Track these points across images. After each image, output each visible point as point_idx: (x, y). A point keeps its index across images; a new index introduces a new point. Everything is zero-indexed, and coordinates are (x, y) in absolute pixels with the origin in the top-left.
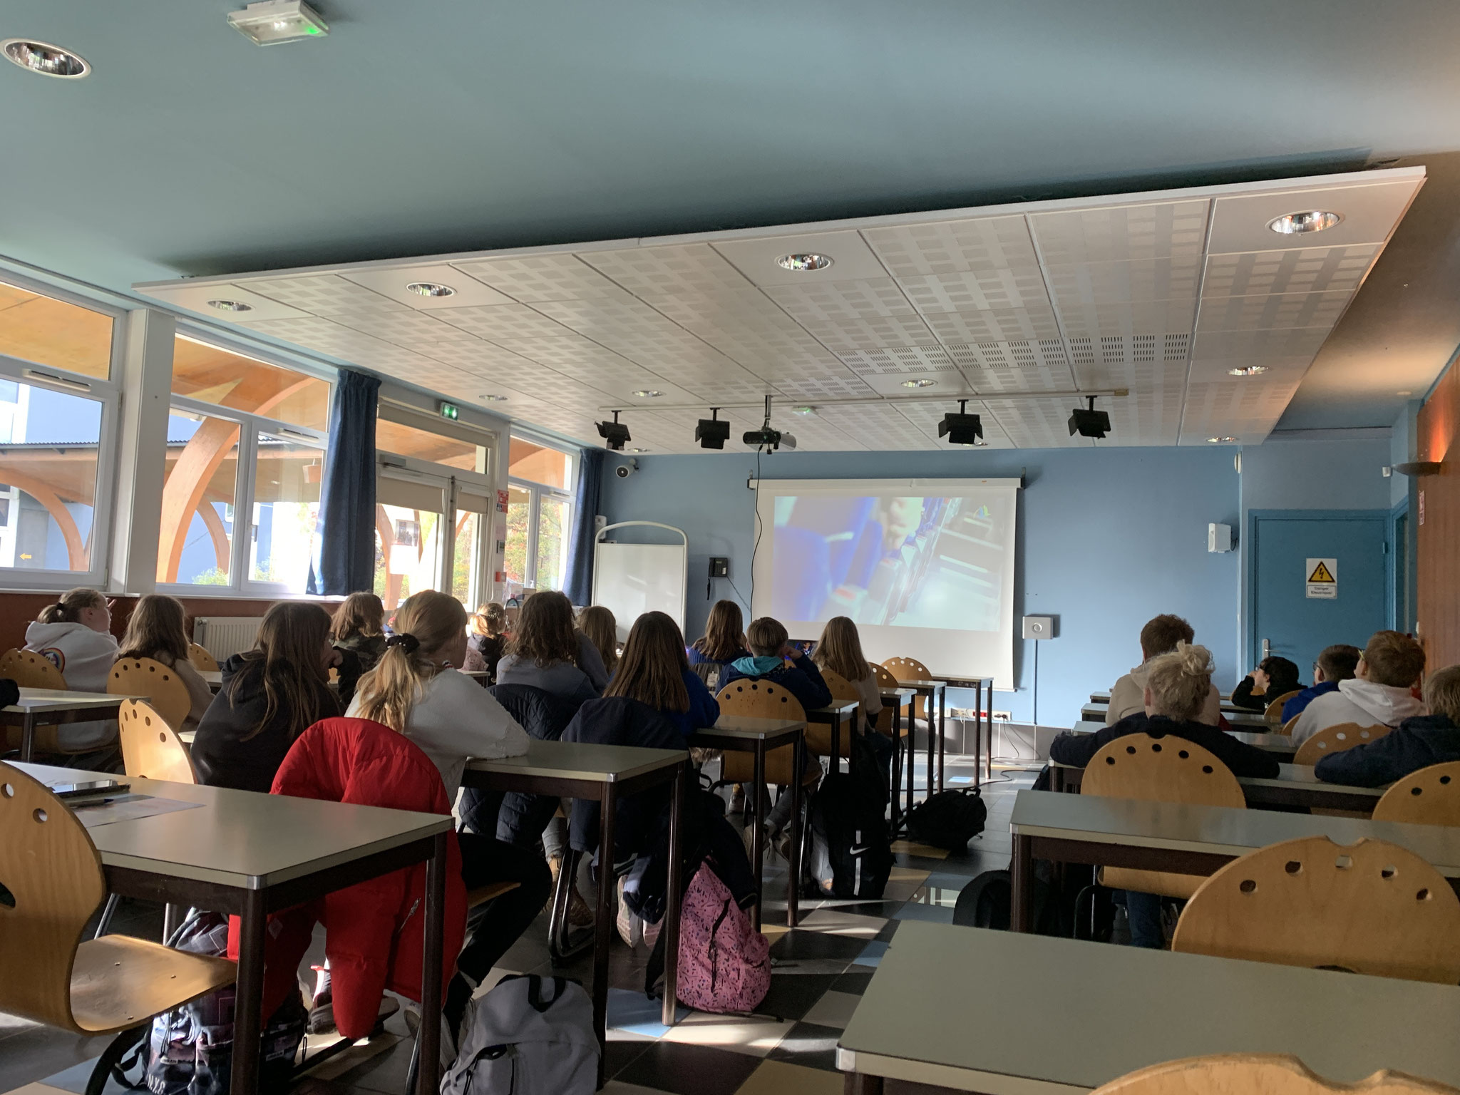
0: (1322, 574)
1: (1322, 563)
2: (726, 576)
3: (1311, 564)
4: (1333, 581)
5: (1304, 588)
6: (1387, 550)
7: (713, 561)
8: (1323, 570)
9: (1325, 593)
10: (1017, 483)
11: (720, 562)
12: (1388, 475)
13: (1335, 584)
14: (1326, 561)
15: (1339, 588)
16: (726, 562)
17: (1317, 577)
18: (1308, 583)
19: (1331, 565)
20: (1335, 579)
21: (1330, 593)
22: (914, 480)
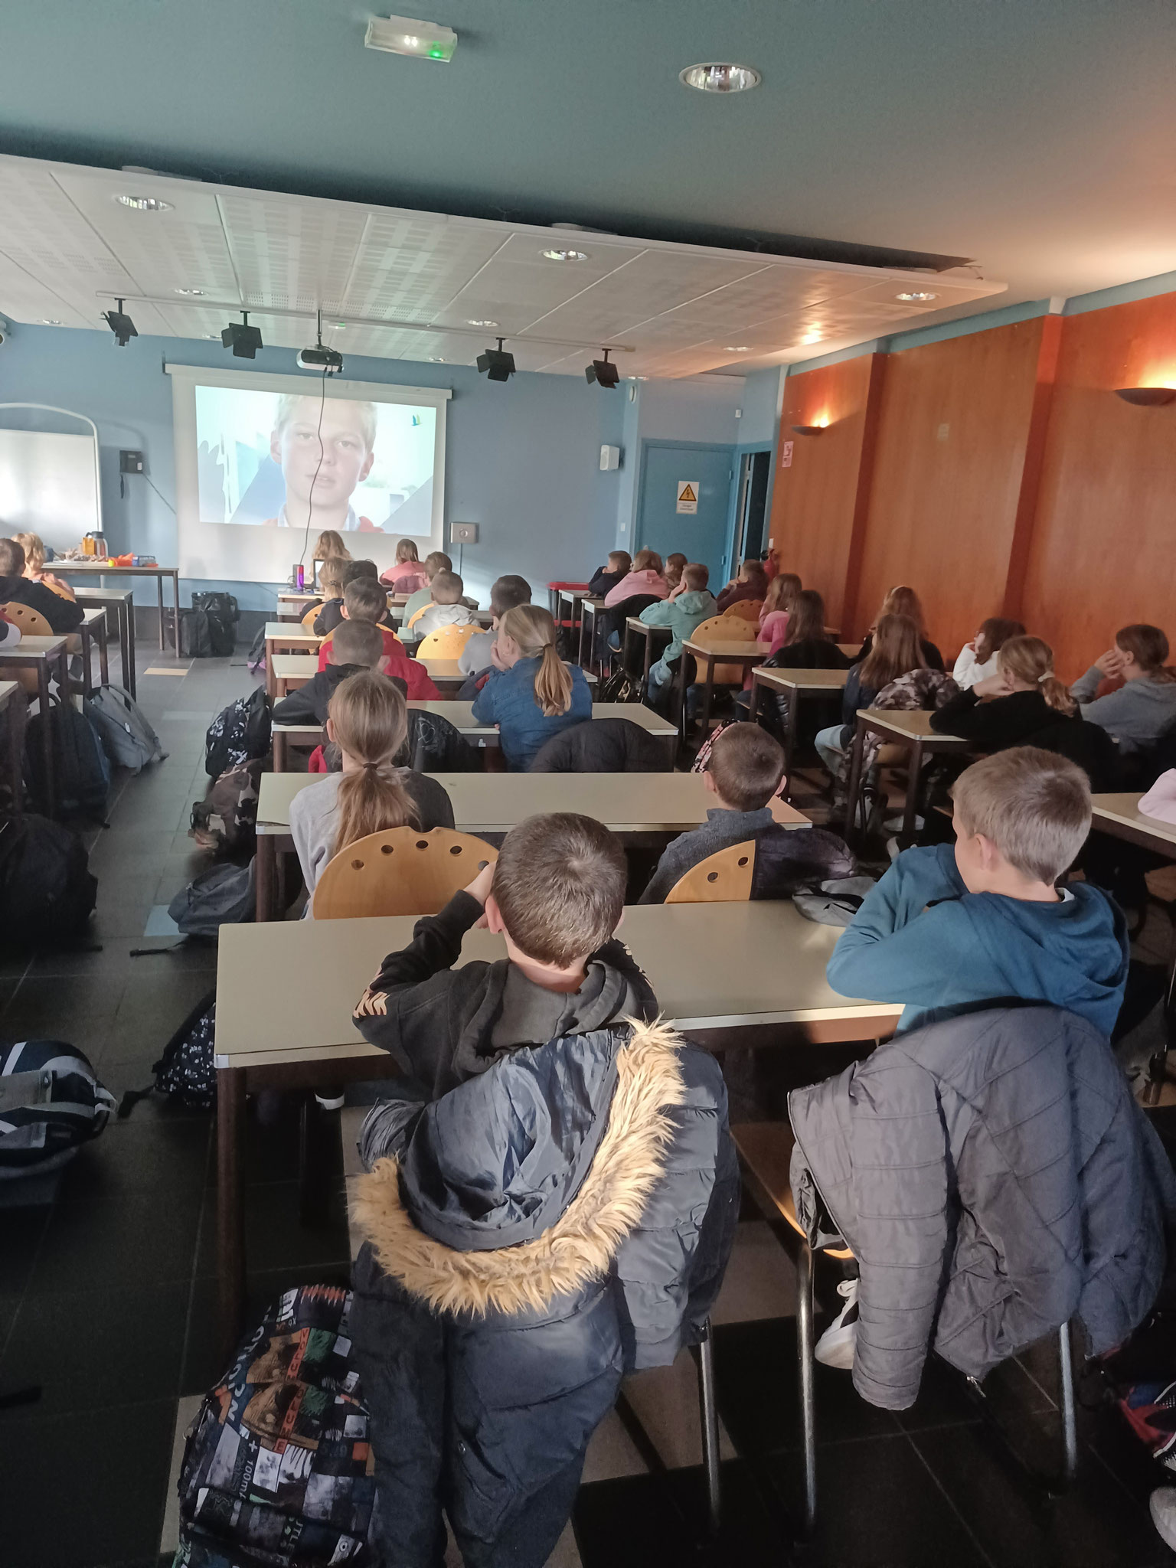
0: (688, 494)
1: (689, 486)
2: (141, 472)
3: (682, 485)
4: (695, 500)
5: (675, 505)
6: (732, 478)
7: (124, 454)
8: (690, 491)
9: (689, 510)
10: (449, 394)
11: (134, 457)
12: (739, 416)
13: (696, 502)
14: (691, 483)
15: (699, 507)
16: (139, 456)
17: (684, 497)
18: (678, 501)
19: (695, 486)
20: (697, 499)
21: (692, 510)
22: (351, 382)
